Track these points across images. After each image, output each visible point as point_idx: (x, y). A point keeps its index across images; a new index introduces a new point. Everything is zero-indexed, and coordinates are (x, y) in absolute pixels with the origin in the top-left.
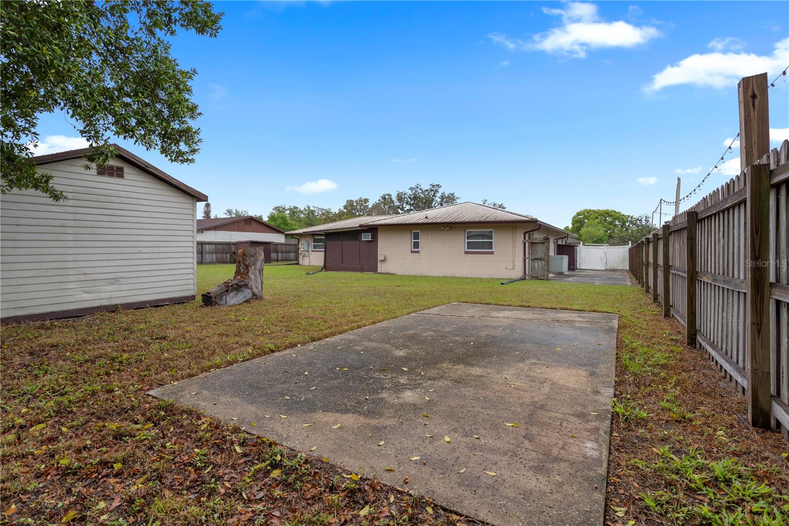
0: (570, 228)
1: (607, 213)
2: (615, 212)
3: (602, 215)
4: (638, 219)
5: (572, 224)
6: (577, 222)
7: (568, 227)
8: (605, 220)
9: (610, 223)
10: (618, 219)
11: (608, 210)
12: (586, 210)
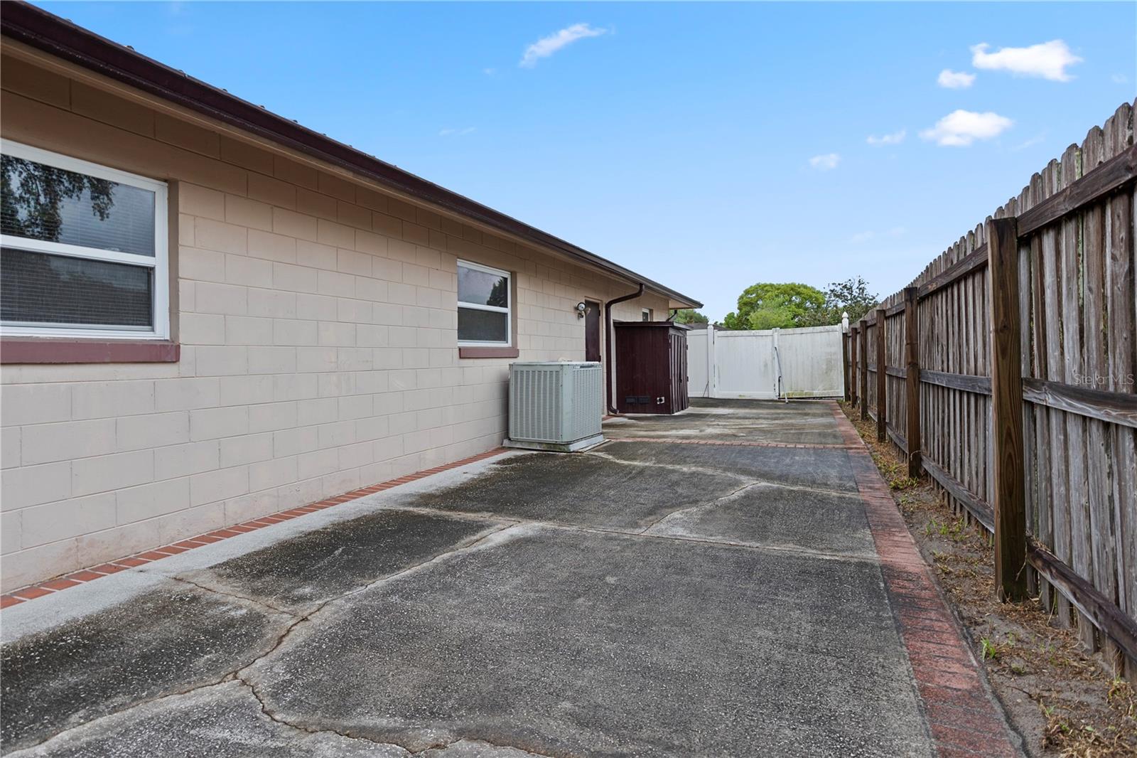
0: (736, 315)
1: (793, 290)
2: (805, 287)
3: (785, 293)
4: (845, 287)
5: (739, 309)
6: (745, 304)
7: (733, 313)
8: (790, 301)
9: (798, 306)
10: (810, 298)
11: (793, 284)
12: (758, 285)
